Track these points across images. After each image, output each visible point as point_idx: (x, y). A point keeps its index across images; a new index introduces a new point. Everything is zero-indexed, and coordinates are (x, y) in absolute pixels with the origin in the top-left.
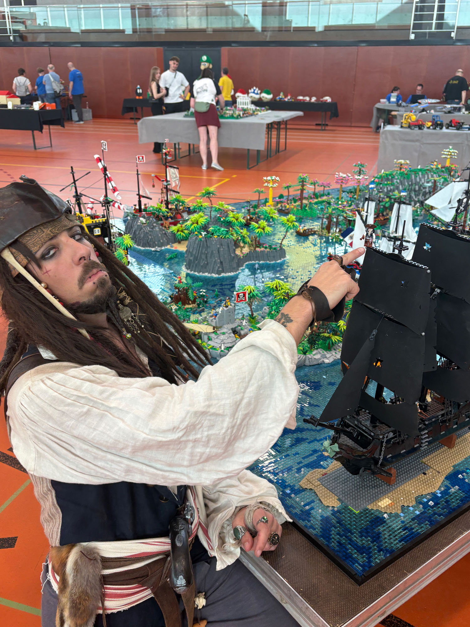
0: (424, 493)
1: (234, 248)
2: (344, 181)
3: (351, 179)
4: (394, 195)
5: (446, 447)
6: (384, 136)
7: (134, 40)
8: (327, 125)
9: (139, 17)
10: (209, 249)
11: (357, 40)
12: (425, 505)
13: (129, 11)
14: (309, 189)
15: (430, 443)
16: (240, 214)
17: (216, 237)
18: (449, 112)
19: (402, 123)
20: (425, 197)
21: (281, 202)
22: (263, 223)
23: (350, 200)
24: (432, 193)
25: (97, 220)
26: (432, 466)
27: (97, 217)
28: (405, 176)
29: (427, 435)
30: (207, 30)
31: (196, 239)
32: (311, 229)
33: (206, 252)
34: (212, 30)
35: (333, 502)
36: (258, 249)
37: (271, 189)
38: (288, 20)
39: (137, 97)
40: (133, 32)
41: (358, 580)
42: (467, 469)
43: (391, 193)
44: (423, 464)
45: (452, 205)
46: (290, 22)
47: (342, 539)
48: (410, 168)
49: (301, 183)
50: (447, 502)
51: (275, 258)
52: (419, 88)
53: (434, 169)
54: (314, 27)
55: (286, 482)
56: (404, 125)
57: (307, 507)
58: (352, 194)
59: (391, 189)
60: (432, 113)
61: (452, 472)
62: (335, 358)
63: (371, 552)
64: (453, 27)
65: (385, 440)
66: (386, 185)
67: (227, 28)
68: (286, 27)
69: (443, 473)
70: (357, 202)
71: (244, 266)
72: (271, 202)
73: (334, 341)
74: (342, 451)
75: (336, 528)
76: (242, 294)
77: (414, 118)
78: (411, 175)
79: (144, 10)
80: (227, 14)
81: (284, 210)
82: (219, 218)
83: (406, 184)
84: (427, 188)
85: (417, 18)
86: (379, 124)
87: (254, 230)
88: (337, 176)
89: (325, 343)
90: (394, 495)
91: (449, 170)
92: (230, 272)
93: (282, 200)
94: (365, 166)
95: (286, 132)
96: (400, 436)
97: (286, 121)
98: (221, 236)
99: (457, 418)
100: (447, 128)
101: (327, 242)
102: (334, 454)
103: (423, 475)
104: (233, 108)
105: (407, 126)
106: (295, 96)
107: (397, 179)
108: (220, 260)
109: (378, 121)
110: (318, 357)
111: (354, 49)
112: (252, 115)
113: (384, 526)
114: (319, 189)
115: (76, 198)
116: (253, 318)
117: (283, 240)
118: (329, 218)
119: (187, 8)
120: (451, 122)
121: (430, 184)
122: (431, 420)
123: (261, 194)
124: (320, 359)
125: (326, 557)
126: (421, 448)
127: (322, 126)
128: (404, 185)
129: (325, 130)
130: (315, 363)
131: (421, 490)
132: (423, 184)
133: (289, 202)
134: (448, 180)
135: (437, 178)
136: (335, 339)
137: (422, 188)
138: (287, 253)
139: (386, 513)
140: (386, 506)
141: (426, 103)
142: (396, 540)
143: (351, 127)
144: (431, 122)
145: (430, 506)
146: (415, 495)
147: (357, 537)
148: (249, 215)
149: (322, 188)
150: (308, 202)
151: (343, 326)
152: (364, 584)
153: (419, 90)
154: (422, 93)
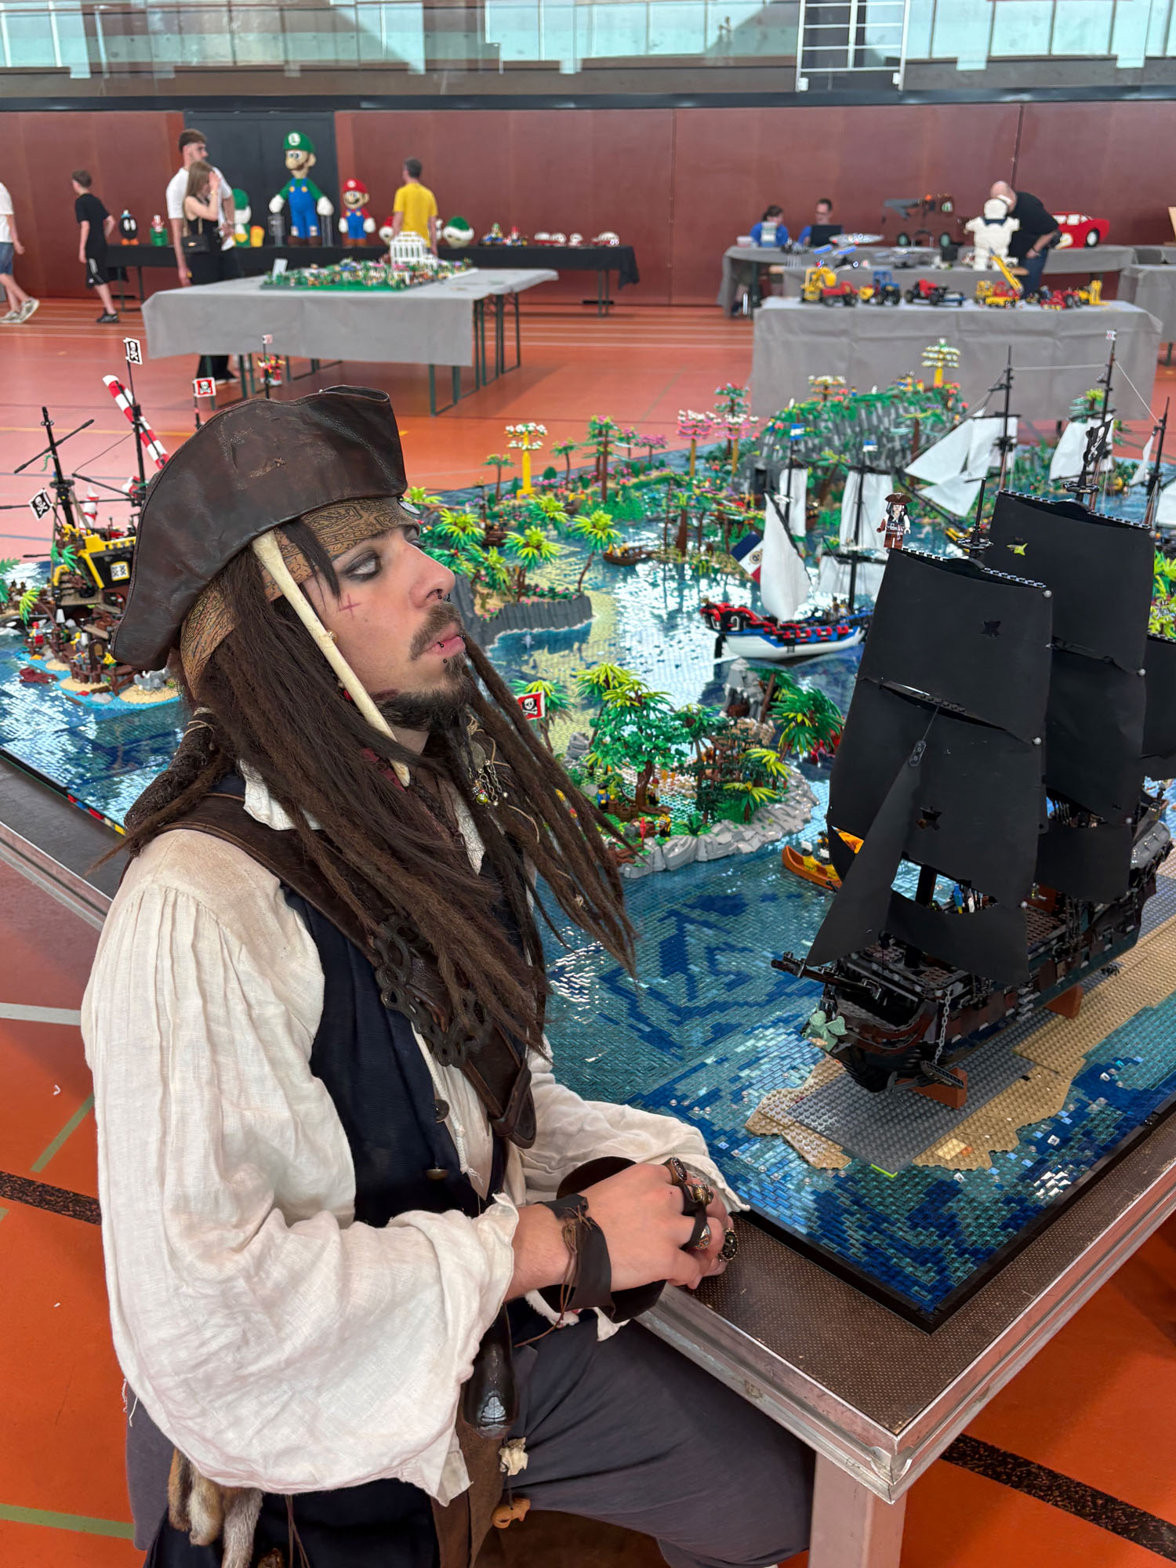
0: (1034, 1120)
1: (470, 597)
2: (698, 432)
3: (718, 424)
4: (824, 460)
5: (1060, 1017)
6: (763, 323)
7: (98, 94)
8: (612, 303)
9: (105, 34)
11: (671, 92)
13: (79, 19)
14: (619, 452)
15: (1036, 1002)
16: (467, 516)
18: (905, 266)
19: (803, 291)
20: (893, 461)
21: (552, 487)
22: (536, 534)
23: (717, 477)
24: (909, 456)
25: (119, 542)
26: (1038, 1060)
27: (116, 534)
28: (846, 413)
29: (1032, 987)
30: (286, 68)
32: (640, 548)
34: (298, 68)
35: (834, 1158)
36: (523, 599)
37: (526, 454)
38: (491, 45)
39: (125, 242)
40: (92, 73)
41: (925, 1322)
42: (1116, 1059)
43: (815, 456)
44: (1018, 1057)
45: (970, 474)
46: (494, 48)
47: (870, 1237)
48: (854, 394)
49: (598, 439)
51: (568, 620)
52: (823, 208)
53: (909, 395)
54: (557, 63)
55: (713, 1124)
56: (808, 296)
58: (718, 462)
59: (814, 446)
60: (865, 269)
61: (1085, 1070)
62: (763, 839)
63: (942, 1259)
64: (895, 61)
65: (948, 1000)
66: (804, 435)
67: (337, 61)
68: (485, 61)
69: (1066, 1072)
70: (736, 480)
71: (496, 640)
72: (527, 487)
73: (758, 800)
74: (852, 1033)
75: (852, 1214)
76: (531, 700)
77: (831, 277)
78: (858, 409)
79: (120, 17)
80: (334, 28)
83: (849, 431)
84: (897, 438)
85: (811, 37)
86: (738, 298)
87: (517, 551)
88: (684, 419)
89: (739, 806)
90: (969, 1131)
91: (944, 397)
93: (553, 481)
94: (744, 393)
95: (518, 322)
96: (978, 989)
97: (517, 294)
99: (1087, 945)
100: (910, 301)
102: (835, 1041)
103: (1022, 1081)
104: (382, 263)
105: (815, 297)
106: (528, 231)
107: (826, 421)
109: (734, 292)
110: (725, 838)
111: (665, 114)
112: (432, 280)
113: (959, 1201)
114: (640, 453)
115: (58, 489)
117: (583, 574)
118: (681, 520)
119: (230, 11)
120: (918, 286)
121: (903, 430)
122: (1036, 950)
123: (504, 468)
124: (729, 844)
125: (842, 1282)
126: (1018, 1018)
127: (600, 307)
128: (845, 435)
129: (606, 315)
130: (720, 853)
131: (1026, 1114)
132: (888, 430)
133: (570, 486)
134: (944, 418)
135: (920, 416)
136: (760, 793)
137: (884, 440)
138: (593, 607)
139: (958, 1170)
140: (956, 1156)
141: (850, 245)
142: (993, 1226)
143: (670, 305)
144: (870, 287)
145: (1051, 1146)
146: (1015, 1126)
147: (905, 1229)
148: (484, 521)
149: (645, 451)
150: (618, 484)
151: (774, 763)
152: (940, 1329)
153: (823, 214)
154: (831, 220)
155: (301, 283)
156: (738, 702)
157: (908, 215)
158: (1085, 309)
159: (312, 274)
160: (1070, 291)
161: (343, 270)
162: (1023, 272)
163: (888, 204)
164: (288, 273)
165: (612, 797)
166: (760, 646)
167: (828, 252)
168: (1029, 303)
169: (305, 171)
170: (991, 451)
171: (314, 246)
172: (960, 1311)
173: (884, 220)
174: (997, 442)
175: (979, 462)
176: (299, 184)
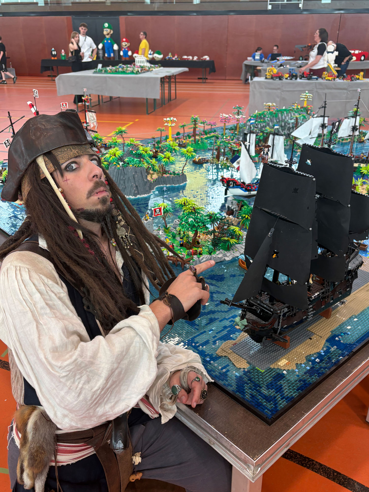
0: (312, 353)
1: (146, 174)
2: (226, 121)
3: (233, 118)
4: (266, 130)
5: (324, 318)
6: (253, 85)
7: (47, 11)
8: (207, 79)
10: (126, 176)
11: (227, 10)
12: (314, 362)
14: (200, 127)
15: (314, 314)
16: (148, 148)
17: (131, 166)
19: (266, 75)
20: (289, 131)
21: (178, 138)
22: (168, 154)
23: (232, 135)
24: (295, 128)
26: (315, 333)
28: (274, 115)
29: (312, 309)
30: (106, 2)
31: (115, 168)
32: (205, 159)
33: (124, 178)
34: (110, 2)
35: (244, 364)
36: (164, 175)
37: (170, 128)
39: (53, 58)
40: (45, 4)
41: (269, 422)
42: (341, 333)
43: (264, 129)
44: (309, 332)
45: (312, 136)
47: (253, 392)
48: (277, 109)
49: (194, 123)
50: (329, 358)
51: (179, 182)
52: (275, 48)
53: (295, 109)
56: (268, 77)
57: (224, 370)
58: (233, 131)
59: (263, 126)
60: (287, 68)
61: (331, 336)
62: (233, 256)
65: (282, 314)
66: (260, 122)
69: (324, 337)
70: (238, 136)
71: (155, 189)
72: (170, 138)
73: (232, 243)
74: (249, 324)
75: (248, 384)
76: (158, 209)
77: (275, 71)
78: (278, 114)
81: (181, 145)
82: (131, 152)
83: (275, 121)
84: (291, 124)
86: (247, 77)
87: (162, 159)
88: (221, 116)
89: (225, 245)
90: (289, 356)
91: (307, 110)
92: (144, 194)
93: (179, 136)
94: (242, 108)
95: (176, 85)
96: (293, 310)
97: (175, 75)
98: (135, 165)
99: (332, 295)
100: (301, 79)
101: (217, 168)
102: (244, 327)
104: (132, 66)
105: (270, 77)
106: (180, 55)
107: (268, 118)
108: (136, 185)
109: (246, 75)
110: (220, 256)
111: (225, 17)
112: (148, 71)
113: (284, 380)
114: (208, 127)
116: (167, 229)
117: (184, 167)
118: (218, 150)
120: (303, 73)
121: (293, 121)
123: (163, 132)
124: (221, 258)
125: (242, 407)
126: (308, 319)
127: (203, 80)
128: (274, 122)
129: (205, 83)
130: (219, 261)
131: (309, 351)
132: (287, 121)
133: (185, 138)
134: (306, 117)
135: (298, 116)
136: (233, 241)
137: (287, 124)
138: (187, 178)
139: (284, 370)
140: (284, 365)
141: (283, 60)
142: (294, 389)
143: (225, 80)
144: (288, 74)
145: (317, 362)
146: (305, 355)
147: (265, 389)
148: (155, 149)
149: (210, 127)
150: (200, 137)
151: (238, 231)
152: (273, 424)
153: (275, 50)
154: (278, 52)
155: (106, 72)
156: (230, 210)
157: (303, 50)
158: (358, 81)
159: (110, 69)
160: (353, 75)
161: (119, 68)
162: (339, 69)
163: (296, 46)
164: (103, 69)
165: (184, 241)
166: (239, 192)
167: (276, 62)
168: (340, 79)
169: (109, 35)
170: (319, 128)
171: (112, 60)
172: (281, 418)
173: (295, 52)
174: (321, 125)
175: (315, 132)
176: (108, 40)
